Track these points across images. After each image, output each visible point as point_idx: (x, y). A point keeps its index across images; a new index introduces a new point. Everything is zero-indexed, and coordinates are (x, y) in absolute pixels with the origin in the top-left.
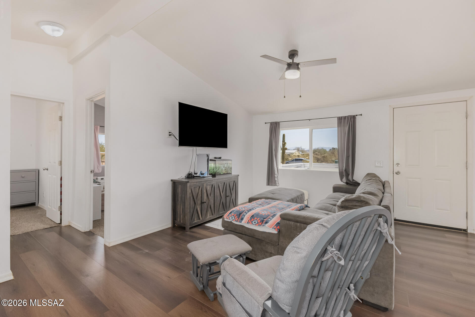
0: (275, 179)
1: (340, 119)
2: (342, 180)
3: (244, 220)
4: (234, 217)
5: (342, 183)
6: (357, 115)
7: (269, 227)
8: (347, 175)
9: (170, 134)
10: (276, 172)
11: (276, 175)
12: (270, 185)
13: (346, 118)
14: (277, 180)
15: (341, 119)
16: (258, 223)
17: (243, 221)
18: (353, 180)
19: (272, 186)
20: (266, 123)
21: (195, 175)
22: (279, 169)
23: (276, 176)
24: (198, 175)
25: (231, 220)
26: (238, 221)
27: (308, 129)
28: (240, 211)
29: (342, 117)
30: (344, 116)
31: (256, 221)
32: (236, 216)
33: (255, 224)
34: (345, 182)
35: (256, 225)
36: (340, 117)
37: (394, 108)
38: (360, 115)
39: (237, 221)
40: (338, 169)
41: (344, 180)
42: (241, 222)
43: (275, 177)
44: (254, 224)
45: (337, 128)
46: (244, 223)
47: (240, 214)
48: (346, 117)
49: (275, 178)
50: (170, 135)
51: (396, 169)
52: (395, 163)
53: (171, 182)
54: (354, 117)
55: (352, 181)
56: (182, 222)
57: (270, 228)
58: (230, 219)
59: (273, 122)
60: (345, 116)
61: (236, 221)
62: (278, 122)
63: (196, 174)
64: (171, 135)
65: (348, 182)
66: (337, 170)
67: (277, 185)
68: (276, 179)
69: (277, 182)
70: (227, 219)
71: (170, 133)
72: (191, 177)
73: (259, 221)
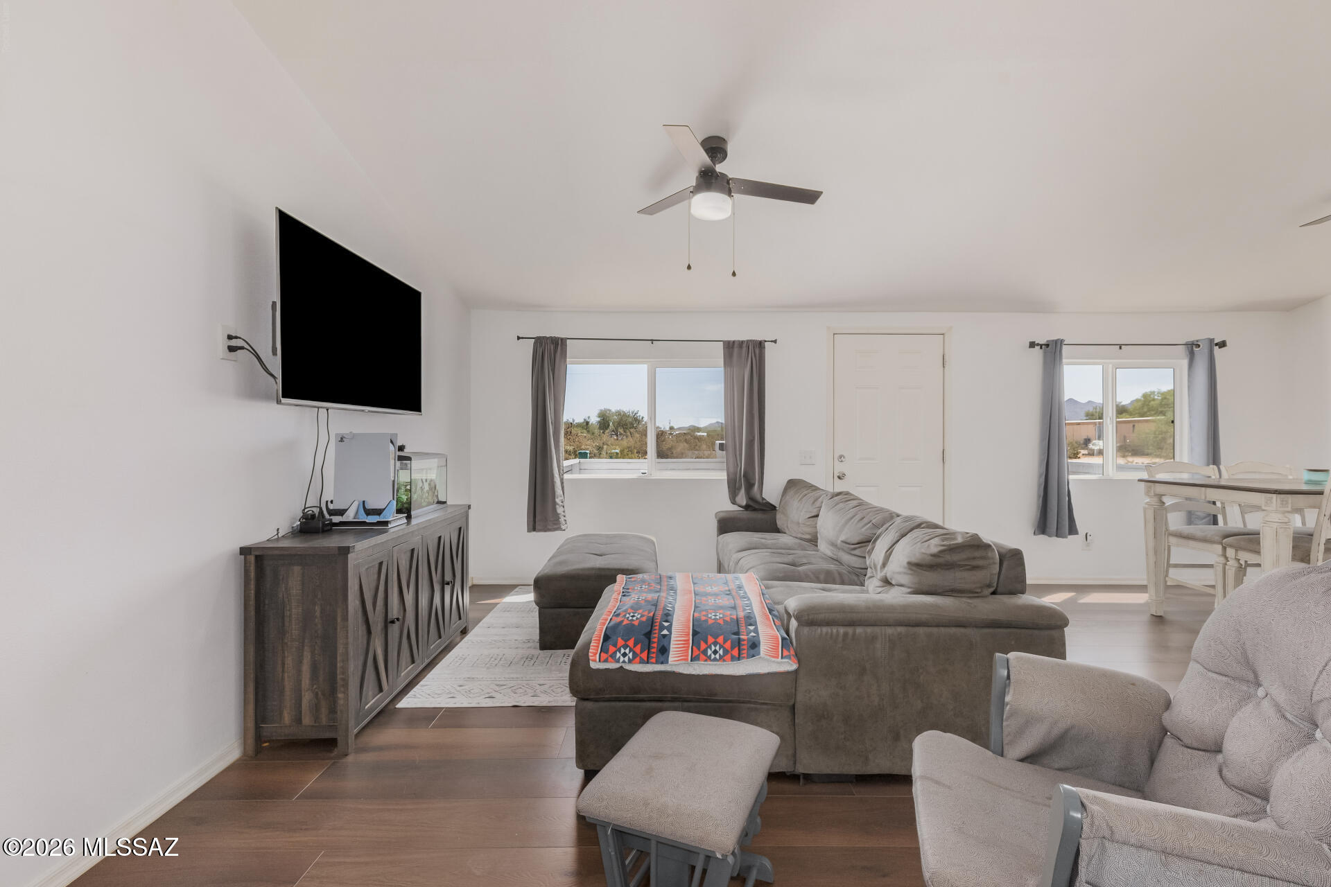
0: (555, 510)
1: (730, 347)
2: (734, 502)
3: (671, 653)
4: (628, 649)
5: (736, 508)
6: (766, 341)
7: (769, 656)
8: (750, 486)
9: (234, 343)
10: (559, 491)
11: (560, 498)
12: (540, 530)
13: (744, 345)
14: (563, 513)
15: (733, 347)
16: (726, 652)
17: (673, 656)
18: (763, 499)
19: (545, 531)
20: (519, 338)
21: (336, 519)
22: (564, 480)
23: (558, 500)
24: (350, 516)
25: (624, 662)
26: (650, 661)
27: (646, 366)
28: (636, 623)
29: (734, 342)
30: (739, 341)
31: (715, 646)
32: (635, 646)
33: (717, 656)
34: (744, 503)
35: (724, 661)
36: (729, 342)
37: (834, 334)
38: (772, 341)
39: (648, 663)
40: (726, 474)
41: (742, 499)
42: (667, 662)
43: (555, 504)
44: (715, 659)
45: (723, 369)
46: (678, 662)
47: (648, 635)
48: (742, 342)
49: (557, 506)
50: (232, 349)
51: (839, 468)
52: (836, 456)
53: (243, 557)
54: (760, 345)
55: (761, 501)
56: (307, 720)
57: (773, 659)
58: (618, 661)
59: (547, 338)
60: (741, 339)
61: (642, 662)
62: (562, 339)
63: (341, 512)
64: (242, 348)
65: (751, 503)
66: (723, 476)
67: (563, 527)
68: (560, 510)
69: (562, 519)
70: (606, 661)
71: (230, 337)
72: (323, 529)
73: (728, 645)
